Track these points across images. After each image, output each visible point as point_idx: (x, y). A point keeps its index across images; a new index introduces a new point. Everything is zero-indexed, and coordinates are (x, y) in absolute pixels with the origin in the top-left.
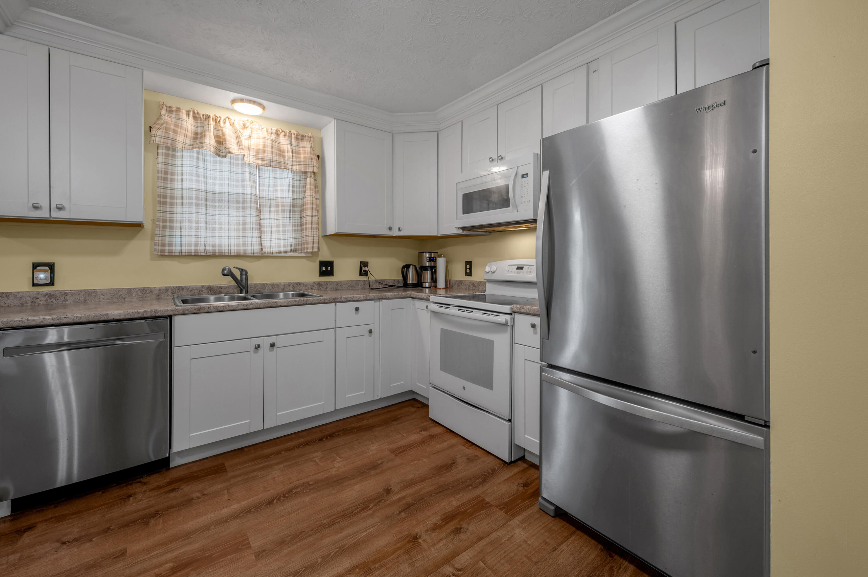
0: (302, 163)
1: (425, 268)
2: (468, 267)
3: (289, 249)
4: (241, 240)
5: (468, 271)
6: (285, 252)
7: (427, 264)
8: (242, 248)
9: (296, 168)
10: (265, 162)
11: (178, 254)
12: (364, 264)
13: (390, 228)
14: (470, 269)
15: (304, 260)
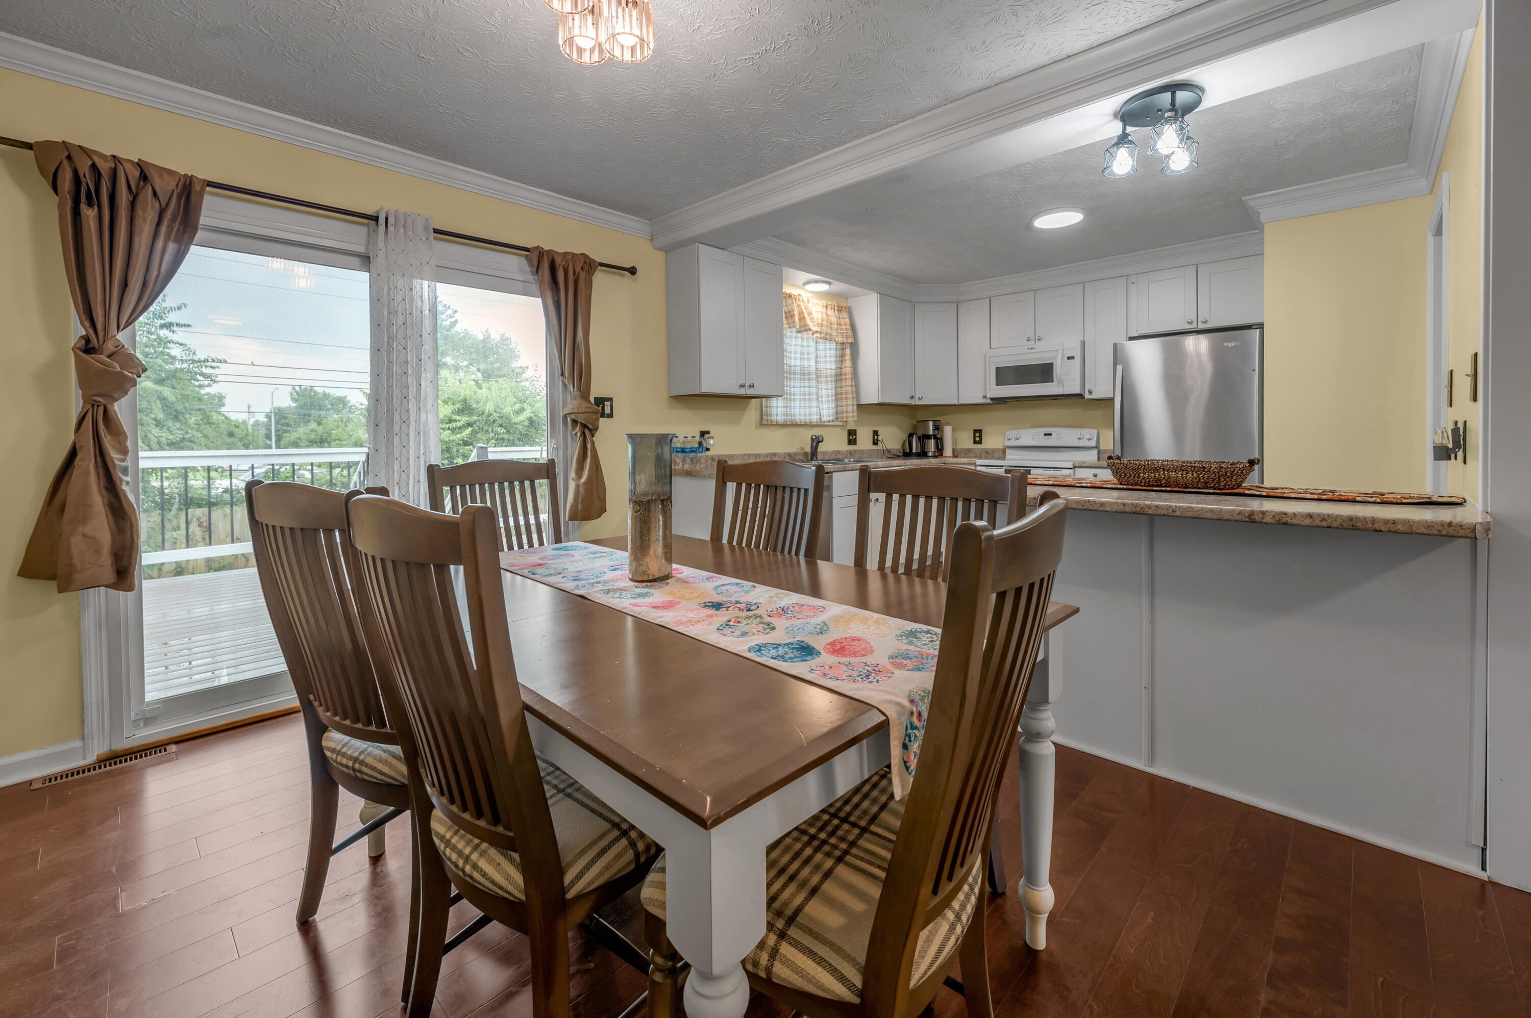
0: (845, 335)
1: (928, 437)
2: (977, 434)
3: (831, 418)
4: (807, 410)
5: (977, 439)
6: (829, 422)
7: (931, 433)
8: (808, 417)
9: (840, 339)
10: (822, 336)
11: (775, 423)
12: (876, 433)
13: (912, 397)
14: (980, 437)
15: (839, 429)
